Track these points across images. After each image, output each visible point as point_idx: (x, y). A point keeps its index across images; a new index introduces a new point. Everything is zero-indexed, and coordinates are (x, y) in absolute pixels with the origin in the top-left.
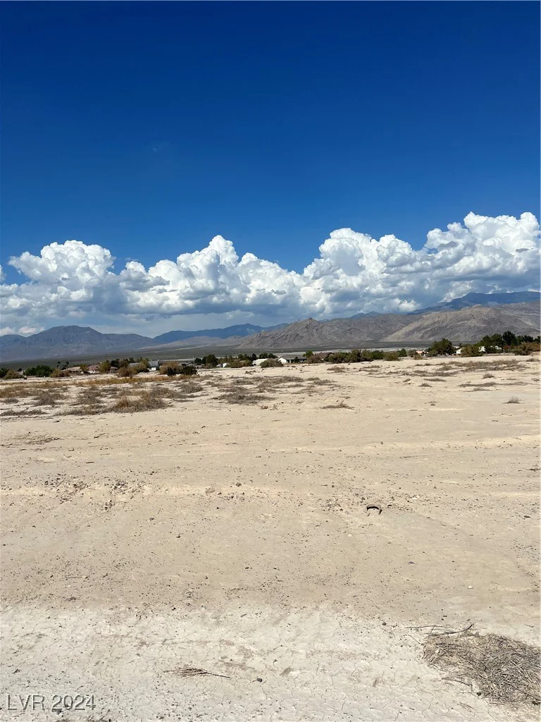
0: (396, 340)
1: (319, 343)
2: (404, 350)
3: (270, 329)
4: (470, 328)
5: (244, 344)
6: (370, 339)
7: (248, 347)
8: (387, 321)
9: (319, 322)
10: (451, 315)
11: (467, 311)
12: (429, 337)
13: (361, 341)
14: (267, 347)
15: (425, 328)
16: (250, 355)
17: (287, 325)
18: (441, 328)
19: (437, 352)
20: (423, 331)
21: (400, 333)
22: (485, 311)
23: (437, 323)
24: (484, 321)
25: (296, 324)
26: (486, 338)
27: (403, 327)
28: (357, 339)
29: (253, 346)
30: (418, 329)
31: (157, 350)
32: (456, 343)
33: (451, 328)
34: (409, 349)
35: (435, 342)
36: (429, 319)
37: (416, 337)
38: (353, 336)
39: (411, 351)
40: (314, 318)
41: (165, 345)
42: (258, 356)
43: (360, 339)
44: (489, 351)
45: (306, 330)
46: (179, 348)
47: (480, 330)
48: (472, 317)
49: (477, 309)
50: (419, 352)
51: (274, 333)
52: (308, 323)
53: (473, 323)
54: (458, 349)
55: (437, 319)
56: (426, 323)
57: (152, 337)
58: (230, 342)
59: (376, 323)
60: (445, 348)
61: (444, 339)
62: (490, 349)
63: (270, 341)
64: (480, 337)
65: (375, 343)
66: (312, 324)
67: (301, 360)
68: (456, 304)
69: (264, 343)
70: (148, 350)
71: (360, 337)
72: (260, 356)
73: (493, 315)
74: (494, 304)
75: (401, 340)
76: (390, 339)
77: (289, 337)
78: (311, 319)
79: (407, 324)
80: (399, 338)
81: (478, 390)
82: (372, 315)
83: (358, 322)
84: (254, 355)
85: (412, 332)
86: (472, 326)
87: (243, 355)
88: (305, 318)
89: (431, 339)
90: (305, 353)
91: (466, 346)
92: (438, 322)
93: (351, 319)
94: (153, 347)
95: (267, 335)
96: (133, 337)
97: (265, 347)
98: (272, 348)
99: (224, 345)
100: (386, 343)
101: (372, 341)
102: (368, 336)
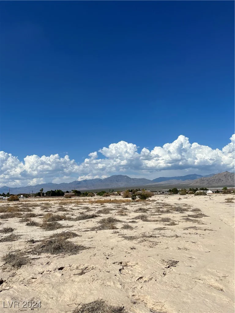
1: (232, 183)
3: (207, 176)
5: (194, 183)
7: (195, 185)
16: (195, 189)
17: (214, 175)
25: (219, 174)
29: (198, 184)
40: (228, 171)
41: (157, 183)
45: (225, 177)
51: (208, 178)
52: (225, 173)
57: (152, 180)
58: (186, 182)
63: (206, 182)
66: (228, 174)
67: (220, 192)
69: (203, 183)
70: (150, 185)
72: (200, 189)
77: (216, 180)
84: (197, 189)
88: (224, 171)
90: (223, 188)
94: (152, 184)
95: (204, 179)
96: (143, 180)
97: (203, 185)
98: (207, 185)
99: (184, 184)
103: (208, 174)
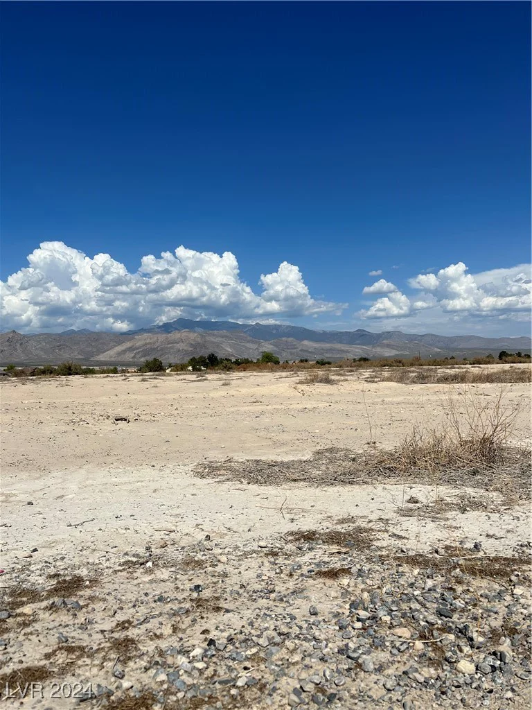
0: (107, 359)
1: (23, 358)
2: (115, 369)
4: (179, 350)
6: (80, 357)
9: (24, 336)
10: (162, 337)
11: (176, 335)
12: (141, 357)
13: (72, 359)
15: (137, 349)
18: (152, 349)
19: (147, 370)
20: (135, 352)
21: (111, 352)
22: (193, 336)
23: (148, 344)
24: (192, 345)
26: (193, 360)
27: (115, 346)
28: (66, 356)
30: (130, 349)
32: (166, 364)
33: (162, 350)
34: (120, 368)
35: (147, 362)
36: (140, 341)
37: (128, 357)
38: (62, 353)
39: (123, 370)
40: (18, 331)
45: (8, 343)
47: (187, 353)
48: (181, 340)
49: (184, 334)
50: (131, 371)
52: (11, 335)
53: (181, 346)
54: (168, 368)
55: (148, 341)
56: (138, 344)
59: (87, 341)
60: (156, 367)
61: (155, 359)
62: (196, 369)
64: (187, 359)
65: (87, 361)
66: (16, 338)
68: (167, 328)
71: (70, 354)
73: (199, 340)
74: (200, 330)
75: (113, 359)
76: (102, 357)
78: (14, 331)
79: (120, 343)
80: (111, 357)
82: (83, 332)
83: (67, 339)
85: (124, 352)
86: (181, 348)
88: (8, 331)
89: (143, 359)
90: (6, 368)
91: (175, 366)
92: (151, 343)
93: (60, 335)
100: (97, 361)
101: (83, 359)
102: (78, 353)
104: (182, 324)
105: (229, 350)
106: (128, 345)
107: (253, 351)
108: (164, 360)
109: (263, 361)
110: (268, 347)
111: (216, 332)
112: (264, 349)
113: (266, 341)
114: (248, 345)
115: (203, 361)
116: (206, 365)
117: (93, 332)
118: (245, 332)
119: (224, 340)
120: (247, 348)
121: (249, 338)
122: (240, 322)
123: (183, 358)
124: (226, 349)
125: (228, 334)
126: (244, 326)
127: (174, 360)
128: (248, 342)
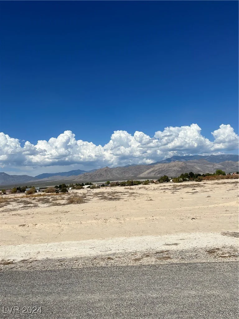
0: (144, 176)
1: (111, 177)
2: (148, 180)
4: (174, 170)
5: (78, 179)
6: (133, 176)
7: (79, 180)
8: (140, 168)
9: (111, 169)
10: (166, 165)
11: (172, 164)
12: (158, 174)
13: (129, 177)
14: (88, 180)
15: (156, 171)
16: (81, 184)
17: (96, 170)
18: (162, 171)
19: (163, 181)
20: (155, 172)
21: (145, 173)
22: (180, 163)
23: (160, 168)
24: (180, 168)
25: (100, 169)
26: (182, 175)
27: (147, 170)
28: (127, 176)
29: (81, 180)
30: (153, 171)
31: (36, 182)
32: (170, 177)
33: (167, 170)
34: (150, 180)
35: (161, 177)
36: (157, 167)
37: (152, 175)
38: (125, 174)
39: (151, 181)
40: (108, 167)
41: (40, 180)
42: (84, 184)
43: (129, 176)
44: (184, 180)
45: (105, 172)
46: (47, 181)
47: (178, 172)
48: (175, 166)
49: (177, 163)
50: (154, 181)
51: (91, 174)
52: (106, 169)
53: (175, 168)
54: (171, 179)
55: (160, 167)
56: (156, 169)
57: (34, 176)
58: (70, 178)
59: (135, 169)
60: (165, 179)
61: (165, 175)
62: (184, 179)
63: (89, 177)
64: (179, 175)
65: (135, 177)
66: (108, 170)
67: (105, 185)
68: (169, 160)
69: (86, 178)
70: (32, 182)
71: (128, 175)
72: (86, 184)
73: (183, 165)
74: (183, 160)
75: (146, 176)
76: (141, 175)
77: (97, 175)
78: (107, 167)
79: (148, 169)
80: (145, 175)
81: (193, 194)
82: (134, 165)
83: (127, 168)
84: (83, 184)
85: (150, 172)
86: (175, 169)
87: (78, 184)
88: (105, 167)
89: (159, 175)
90: (106, 182)
91: (174, 178)
92: (162, 168)
93: (125, 167)
94: (34, 181)
95: (87, 174)
96: (25, 176)
97: (86, 180)
98: (90, 180)
99: (68, 179)
100: (140, 177)
101: (134, 177)
102: (132, 174)
103: (91, 170)
104: (176, 158)
105: (199, 169)
106: (152, 169)
107: (211, 169)
108: (168, 175)
109: (217, 174)
110: (218, 166)
111: (191, 161)
112: (217, 167)
113: (217, 163)
114: (208, 166)
115: (187, 176)
116: (189, 177)
117: (137, 165)
118: (206, 160)
119: (195, 164)
120: (207, 167)
121: (209, 162)
122: (203, 155)
123: (177, 174)
124: (197, 169)
125: (197, 161)
126: (205, 157)
127: (173, 175)
128: (208, 164)
